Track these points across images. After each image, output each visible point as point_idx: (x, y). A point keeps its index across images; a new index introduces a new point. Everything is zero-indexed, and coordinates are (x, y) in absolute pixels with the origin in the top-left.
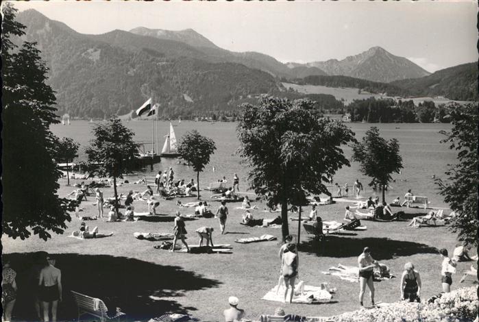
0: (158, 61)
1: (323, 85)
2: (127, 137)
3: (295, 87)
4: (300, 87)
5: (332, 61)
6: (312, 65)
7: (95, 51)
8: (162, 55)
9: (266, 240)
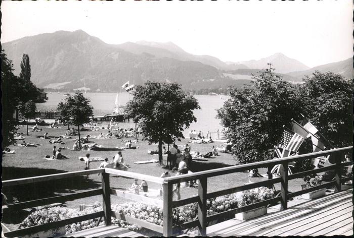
0: (152, 60)
1: (246, 74)
2: (86, 102)
3: (230, 75)
4: (233, 75)
5: (253, 61)
6: (241, 63)
7: (116, 54)
8: (154, 56)
9: (152, 163)
